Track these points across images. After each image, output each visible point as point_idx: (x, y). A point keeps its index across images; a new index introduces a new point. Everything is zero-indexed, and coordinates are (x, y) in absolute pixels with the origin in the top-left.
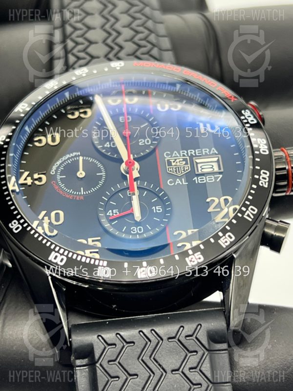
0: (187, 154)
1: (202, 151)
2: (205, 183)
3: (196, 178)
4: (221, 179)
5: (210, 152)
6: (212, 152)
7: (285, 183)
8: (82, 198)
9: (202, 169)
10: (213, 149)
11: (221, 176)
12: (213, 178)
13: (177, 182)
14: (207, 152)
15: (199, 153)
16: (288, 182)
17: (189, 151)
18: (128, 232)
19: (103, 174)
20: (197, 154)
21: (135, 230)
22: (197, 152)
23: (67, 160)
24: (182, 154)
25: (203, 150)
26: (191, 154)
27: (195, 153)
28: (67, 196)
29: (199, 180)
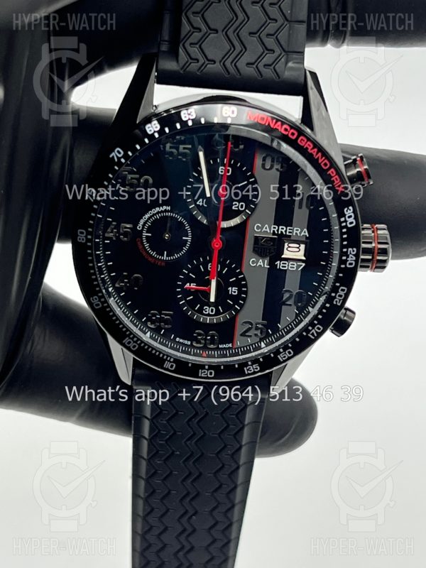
0: (278, 230)
1: (293, 230)
2: (286, 270)
3: (279, 262)
4: (302, 269)
5: (300, 233)
6: (303, 234)
7: (370, 257)
8: (163, 264)
9: (289, 247)
10: (305, 230)
11: (304, 264)
12: (295, 266)
13: (259, 264)
14: (298, 232)
15: (290, 232)
16: (373, 257)
17: (280, 227)
18: (200, 311)
19: (189, 239)
20: (288, 234)
21: (208, 310)
22: (288, 231)
23: (155, 214)
24: (272, 229)
25: (295, 229)
26: (282, 232)
27: (286, 231)
28: (150, 259)
29: (282, 265)
